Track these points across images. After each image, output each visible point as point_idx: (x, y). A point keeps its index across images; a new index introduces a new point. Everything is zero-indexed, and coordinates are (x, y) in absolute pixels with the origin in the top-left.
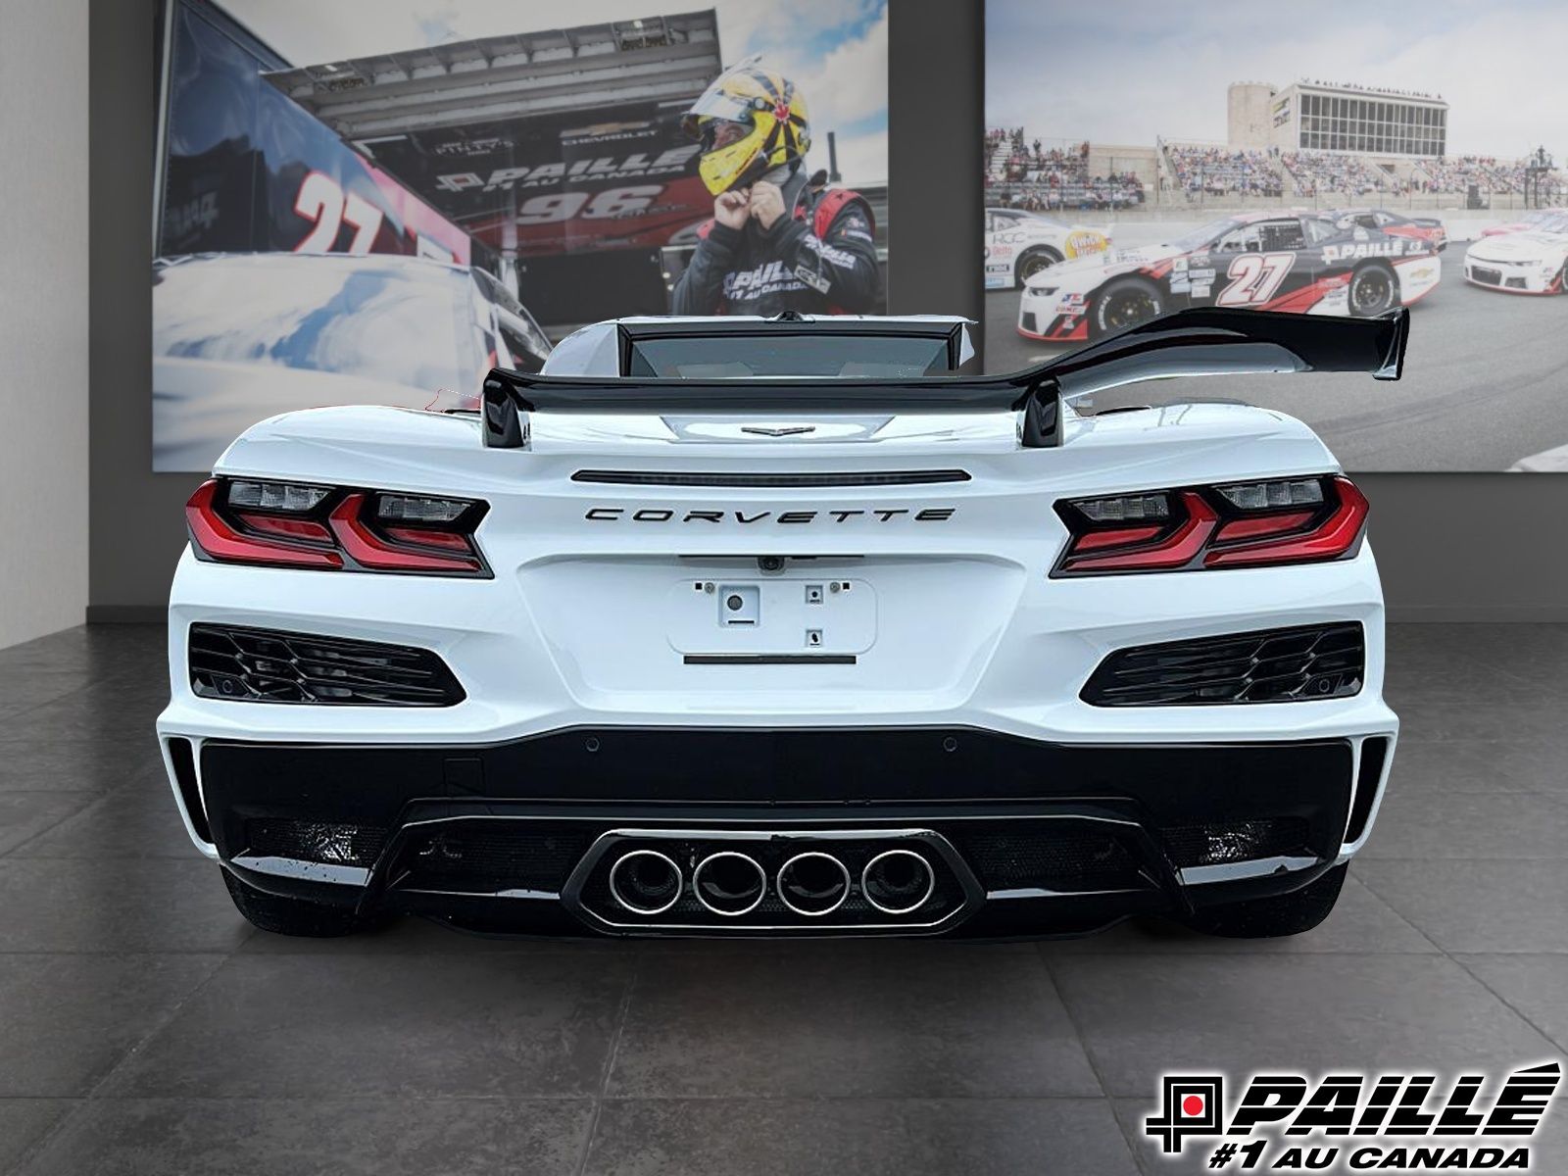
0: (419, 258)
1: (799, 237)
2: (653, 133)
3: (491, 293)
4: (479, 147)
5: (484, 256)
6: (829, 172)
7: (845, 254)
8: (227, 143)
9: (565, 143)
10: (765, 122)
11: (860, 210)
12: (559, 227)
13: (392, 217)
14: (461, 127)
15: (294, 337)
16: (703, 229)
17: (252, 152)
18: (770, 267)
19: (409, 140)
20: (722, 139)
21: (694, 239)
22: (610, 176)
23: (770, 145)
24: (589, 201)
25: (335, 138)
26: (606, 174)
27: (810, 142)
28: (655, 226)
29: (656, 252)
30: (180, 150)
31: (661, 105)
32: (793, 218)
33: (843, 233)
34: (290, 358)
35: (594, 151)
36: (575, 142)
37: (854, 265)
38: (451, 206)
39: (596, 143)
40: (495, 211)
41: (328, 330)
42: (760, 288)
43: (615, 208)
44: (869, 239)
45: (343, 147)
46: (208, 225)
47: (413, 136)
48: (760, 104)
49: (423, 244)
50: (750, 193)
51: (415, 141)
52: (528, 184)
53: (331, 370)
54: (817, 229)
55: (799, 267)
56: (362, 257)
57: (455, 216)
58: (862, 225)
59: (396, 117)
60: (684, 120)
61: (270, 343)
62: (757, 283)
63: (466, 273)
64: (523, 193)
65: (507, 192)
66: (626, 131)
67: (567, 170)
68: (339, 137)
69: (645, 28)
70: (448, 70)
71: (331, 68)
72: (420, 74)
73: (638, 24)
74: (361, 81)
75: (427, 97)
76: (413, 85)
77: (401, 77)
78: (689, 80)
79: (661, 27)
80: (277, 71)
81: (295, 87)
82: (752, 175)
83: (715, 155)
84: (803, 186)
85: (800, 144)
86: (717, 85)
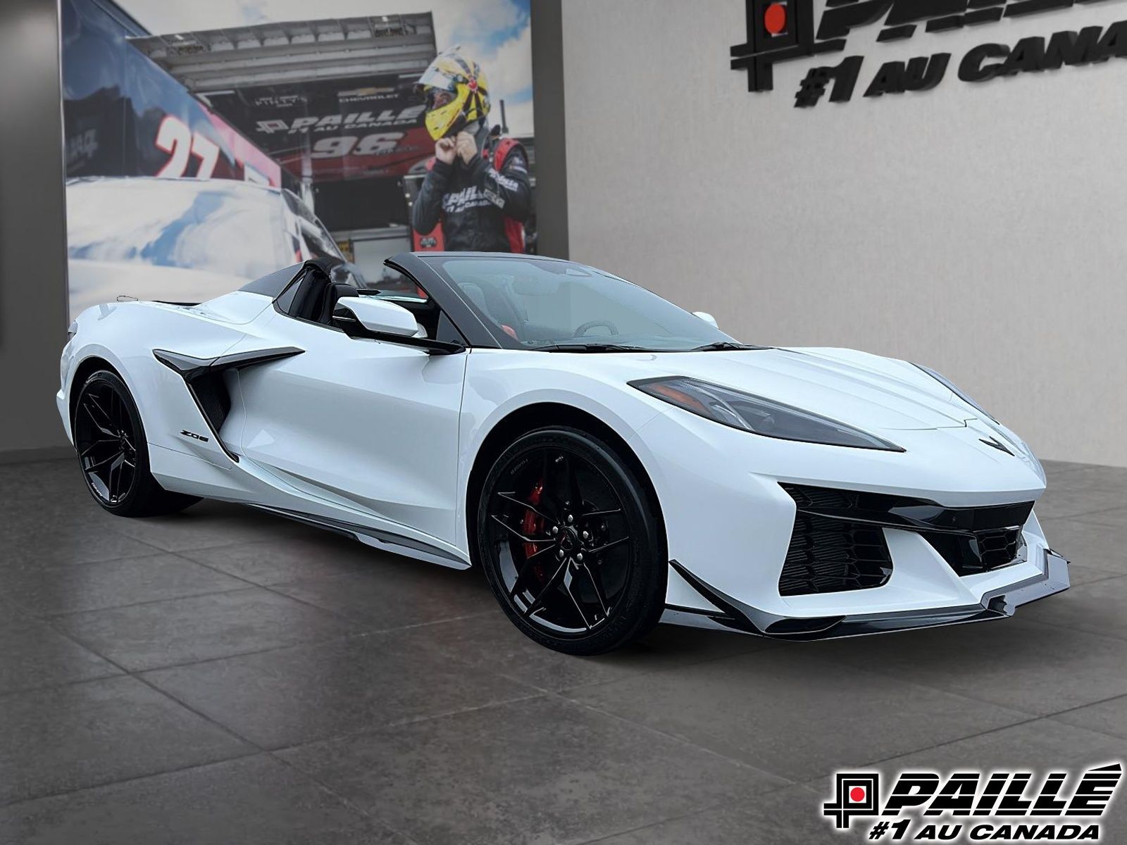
0: (246, 182)
1: (486, 170)
2: (396, 96)
3: (296, 208)
4: (284, 101)
5: (290, 181)
6: (501, 126)
7: (512, 181)
8: (103, 91)
9: (341, 101)
10: (464, 91)
11: (519, 152)
12: (338, 161)
13: (226, 151)
14: (270, 86)
15: (158, 242)
16: (429, 163)
17: (122, 99)
18: (469, 189)
19: (236, 94)
20: (438, 102)
21: (422, 171)
22: (371, 125)
23: (466, 107)
24: (358, 143)
25: (183, 90)
26: (368, 123)
27: (490, 106)
28: (398, 162)
29: (402, 180)
31: (401, 77)
32: (482, 156)
33: (511, 167)
34: (156, 258)
35: (359, 107)
36: (347, 100)
37: (518, 189)
38: (267, 144)
39: (360, 101)
40: (297, 148)
41: (184, 235)
42: (464, 204)
43: (375, 148)
44: (525, 171)
45: (189, 99)
46: (90, 155)
47: (239, 92)
48: (460, 79)
49: (249, 172)
50: (456, 139)
51: (240, 94)
52: (318, 130)
53: (186, 267)
54: (496, 164)
55: (486, 191)
56: (205, 181)
57: (271, 150)
58: (521, 162)
59: (227, 77)
61: (141, 247)
62: (462, 201)
63: (278, 193)
64: (315, 135)
65: (304, 135)
66: (380, 94)
67: (343, 120)
68: (186, 90)
69: (389, 22)
70: (262, 43)
71: (181, 38)
72: (242, 46)
73: (385, 19)
74: (201, 48)
75: (249, 63)
76: (237, 54)
77: (229, 47)
78: (417, 60)
79: (399, 22)
80: (139, 37)
81: (153, 50)
82: (457, 127)
83: (435, 112)
84: (487, 135)
85: (484, 107)
86: (435, 64)
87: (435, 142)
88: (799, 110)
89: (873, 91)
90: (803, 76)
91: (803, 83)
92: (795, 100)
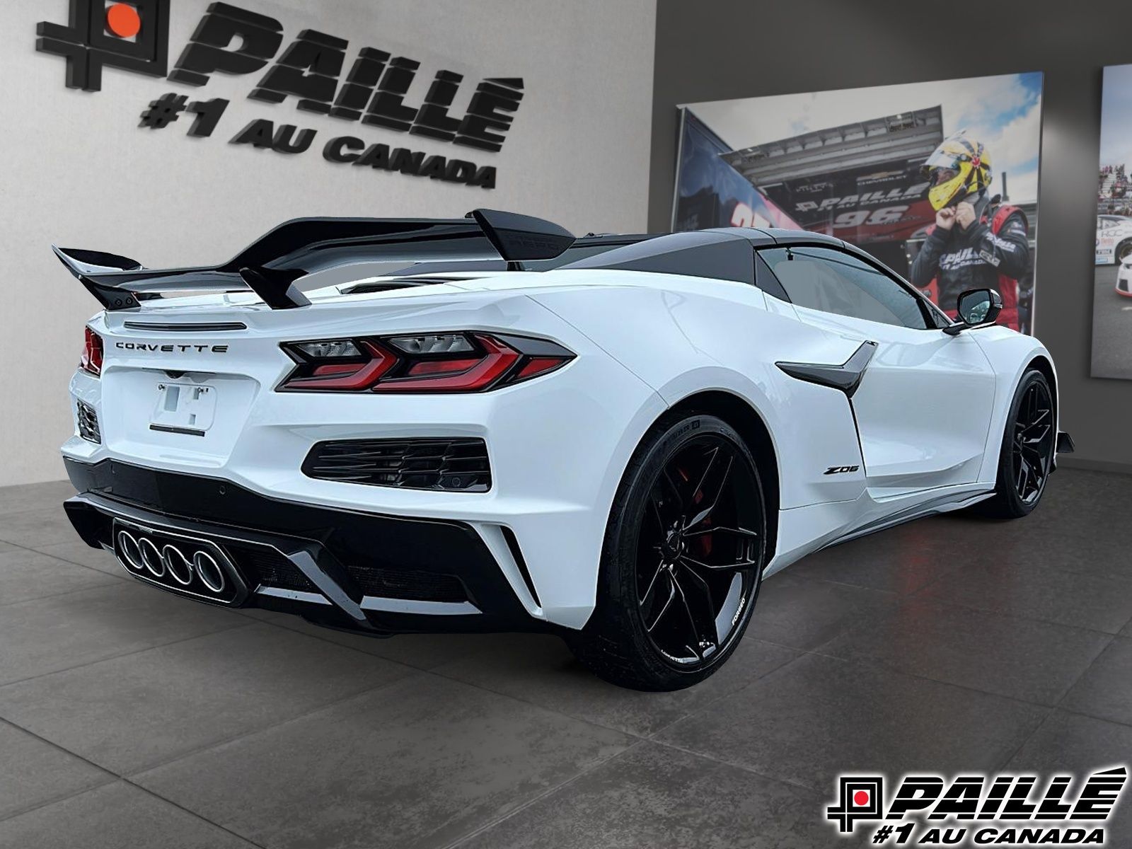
1: (983, 234)
2: (904, 177)
4: (816, 188)
6: (1002, 195)
7: (1009, 243)
8: (704, 190)
9: (859, 184)
10: (966, 168)
11: (1019, 218)
12: (854, 230)
14: (810, 178)
16: (929, 230)
17: (714, 194)
18: (965, 251)
19: (783, 186)
20: (942, 179)
21: (925, 235)
22: (881, 201)
23: (968, 181)
24: (870, 215)
25: (750, 185)
26: (879, 200)
27: (991, 178)
28: (904, 228)
29: (904, 243)
30: (684, 194)
31: (910, 161)
32: (980, 222)
33: (1009, 231)
35: (872, 188)
36: (864, 183)
37: (1015, 250)
38: (802, 219)
39: (875, 184)
40: (823, 221)
42: (959, 263)
43: (883, 219)
44: (1024, 234)
45: (753, 190)
47: (786, 184)
48: (964, 158)
50: (956, 209)
51: (787, 186)
52: (840, 207)
54: (993, 229)
55: (982, 251)
58: (1020, 226)
59: (779, 173)
62: (958, 260)
64: (837, 211)
65: (829, 211)
66: (890, 176)
67: (859, 198)
68: (754, 185)
69: (903, 119)
70: (804, 148)
71: (750, 150)
72: (790, 151)
73: (899, 117)
74: (763, 156)
75: (793, 163)
76: (787, 157)
77: (781, 152)
78: (925, 146)
79: (912, 117)
80: (726, 153)
81: (734, 160)
82: (956, 198)
83: (938, 188)
84: (987, 204)
85: (986, 180)
86: (940, 148)
87: (936, 212)
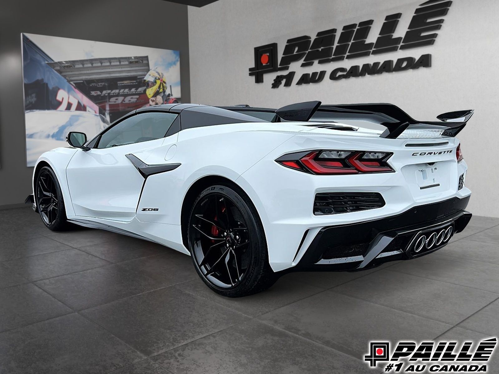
0: (87, 112)
2: (137, 83)
3: (104, 121)
4: (100, 85)
5: (102, 112)
8: (38, 80)
9: (119, 85)
10: (158, 82)
12: (118, 105)
13: (80, 101)
14: (95, 80)
15: (57, 132)
16: (147, 106)
17: (45, 83)
19: (83, 83)
20: (150, 86)
22: (128, 93)
23: (159, 87)
24: (124, 99)
25: (66, 81)
26: (127, 92)
27: (167, 87)
28: (137, 105)
31: (138, 77)
34: (56, 138)
35: (125, 87)
36: (121, 85)
38: (95, 99)
39: (125, 85)
40: (104, 101)
41: (66, 130)
43: (130, 101)
45: (68, 83)
46: (33, 102)
47: (84, 81)
48: (157, 78)
49: (88, 109)
50: (156, 98)
51: (85, 82)
52: (111, 95)
56: (73, 111)
57: (95, 101)
59: (80, 76)
60: (143, 81)
61: (51, 134)
63: (98, 116)
64: (110, 96)
65: (106, 96)
66: (131, 83)
67: (119, 91)
68: (67, 80)
69: (134, 59)
70: (92, 65)
71: (64, 63)
72: (86, 66)
73: (133, 58)
74: (72, 66)
75: (88, 72)
76: (84, 68)
77: (81, 66)
78: (143, 72)
79: (137, 59)
80: (50, 62)
81: (55, 67)
82: (156, 94)
83: (149, 89)
84: (166, 97)
85: (165, 87)
86: (149, 73)
87: (149, 99)
88: (273, 89)
89: (299, 83)
90: (275, 78)
91: (274, 80)
92: (272, 86)
